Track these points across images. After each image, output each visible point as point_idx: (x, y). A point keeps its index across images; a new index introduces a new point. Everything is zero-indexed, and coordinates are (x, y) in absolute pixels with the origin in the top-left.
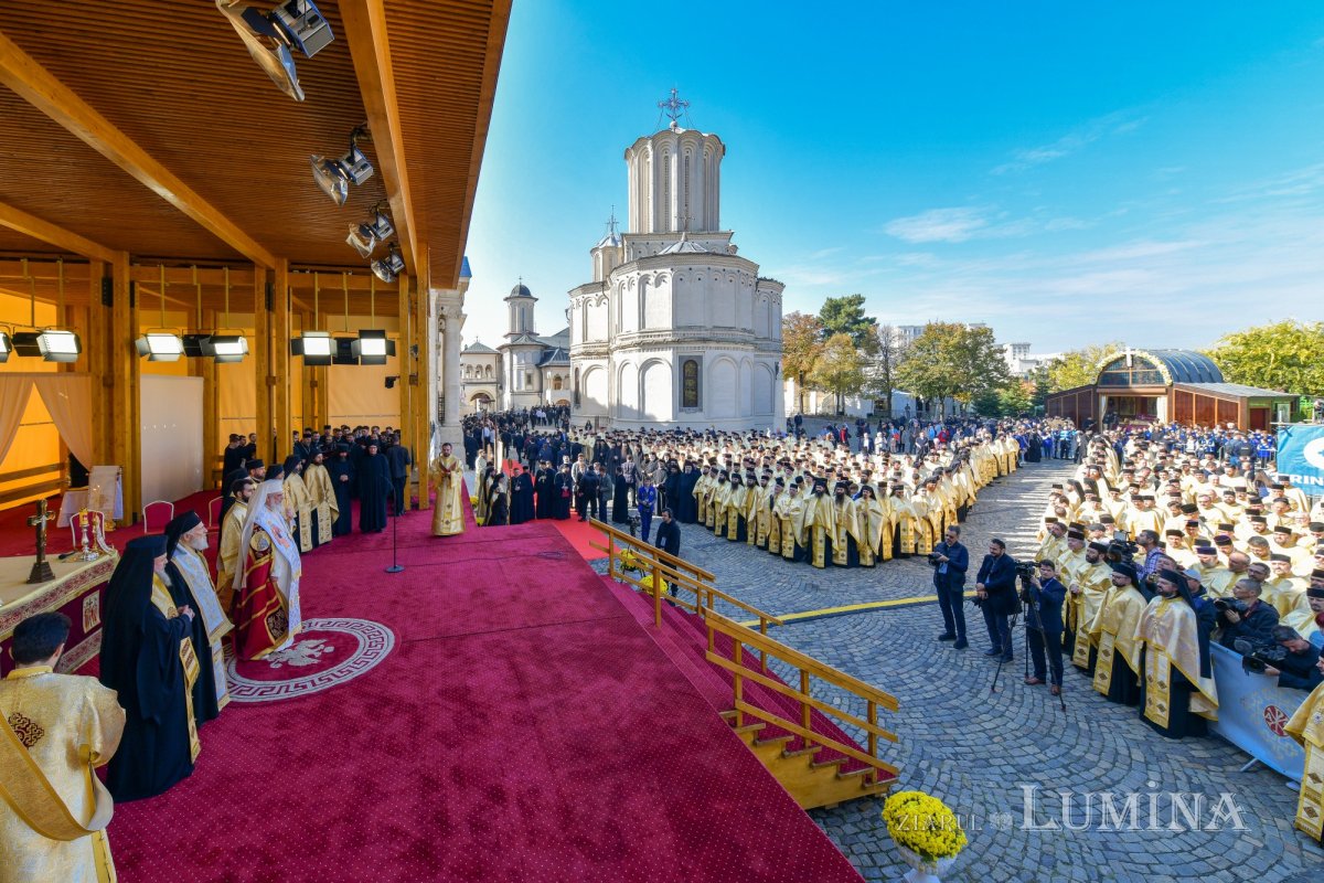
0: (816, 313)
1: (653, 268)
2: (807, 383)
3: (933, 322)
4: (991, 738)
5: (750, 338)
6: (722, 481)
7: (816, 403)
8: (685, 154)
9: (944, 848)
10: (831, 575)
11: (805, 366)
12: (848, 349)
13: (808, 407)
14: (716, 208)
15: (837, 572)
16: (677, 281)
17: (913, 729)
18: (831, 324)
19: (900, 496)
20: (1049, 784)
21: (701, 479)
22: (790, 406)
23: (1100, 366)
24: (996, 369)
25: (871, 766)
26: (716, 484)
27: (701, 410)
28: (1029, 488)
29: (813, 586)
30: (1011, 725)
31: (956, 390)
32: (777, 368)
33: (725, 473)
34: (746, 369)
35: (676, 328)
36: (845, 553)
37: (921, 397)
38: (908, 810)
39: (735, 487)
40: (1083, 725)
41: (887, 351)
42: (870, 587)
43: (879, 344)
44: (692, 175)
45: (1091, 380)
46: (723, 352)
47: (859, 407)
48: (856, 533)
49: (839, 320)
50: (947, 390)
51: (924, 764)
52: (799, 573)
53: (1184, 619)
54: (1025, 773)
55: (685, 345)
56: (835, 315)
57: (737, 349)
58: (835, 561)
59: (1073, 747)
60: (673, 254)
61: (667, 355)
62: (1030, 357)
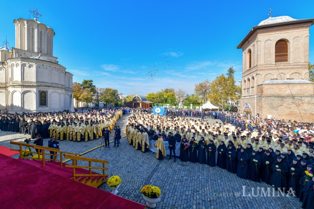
0: (81, 83)
1: (28, 62)
2: (79, 100)
3: (107, 88)
4: (122, 163)
5: (64, 87)
6: (58, 125)
7: (81, 105)
8: (40, 30)
9: (118, 183)
10: (90, 143)
11: (78, 95)
12: (89, 92)
13: (79, 105)
14: (52, 49)
15: (91, 142)
16: (37, 68)
17: (110, 167)
18: (85, 86)
19: (103, 123)
20: (131, 166)
21: (51, 125)
22: (75, 105)
23: (133, 97)
24: (118, 98)
25: (103, 176)
26: (57, 126)
27: (47, 106)
28: (124, 119)
29: (86, 146)
30: (125, 159)
31: (111, 102)
32: (71, 95)
33: (59, 123)
34: (62, 96)
35: (37, 82)
36: (93, 137)
37: (105, 103)
38: (112, 180)
39: (62, 126)
40: (135, 155)
41: (98, 93)
42: (99, 143)
43: (96, 91)
44: (43, 37)
45: (132, 100)
46: (55, 90)
47: (92, 105)
48: (95, 132)
49: (87, 85)
50: (110, 102)
51: (112, 172)
52: (82, 144)
53: (146, 135)
54: (128, 166)
55: (41, 87)
56: (86, 84)
57: (60, 90)
58: (90, 139)
59: (134, 159)
60: (36, 59)
61: (34, 90)
62: (123, 96)
